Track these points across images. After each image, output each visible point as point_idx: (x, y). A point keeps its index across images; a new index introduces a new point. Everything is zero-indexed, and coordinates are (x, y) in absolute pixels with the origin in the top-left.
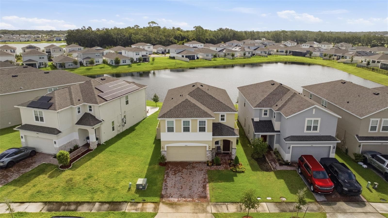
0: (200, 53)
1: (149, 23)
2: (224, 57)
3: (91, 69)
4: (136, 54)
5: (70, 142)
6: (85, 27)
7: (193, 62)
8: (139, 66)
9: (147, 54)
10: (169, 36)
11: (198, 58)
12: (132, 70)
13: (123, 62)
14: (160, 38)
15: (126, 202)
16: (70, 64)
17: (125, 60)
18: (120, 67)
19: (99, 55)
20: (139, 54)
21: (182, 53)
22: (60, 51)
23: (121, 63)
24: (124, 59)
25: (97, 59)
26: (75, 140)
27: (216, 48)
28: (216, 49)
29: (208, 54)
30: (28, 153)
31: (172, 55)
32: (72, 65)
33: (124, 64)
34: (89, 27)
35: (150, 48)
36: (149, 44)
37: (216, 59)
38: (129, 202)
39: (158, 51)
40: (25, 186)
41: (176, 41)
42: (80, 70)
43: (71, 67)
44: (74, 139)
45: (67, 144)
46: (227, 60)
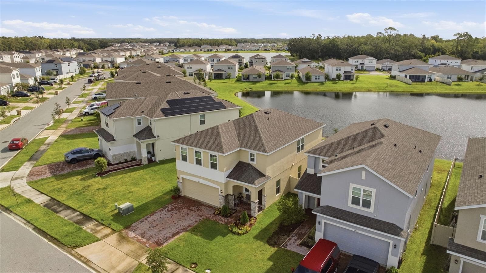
0: (438, 74)
1: (386, 29)
2: (479, 81)
3: (274, 83)
4: (337, 70)
5: (127, 153)
6: (314, 35)
7: (417, 86)
8: (335, 85)
9: (352, 70)
10: (410, 47)
11: (431, 80)
12: (322, 89)
13: (316, 79)
14: (395, 50)
15: (95, 220)
16: (255, 76)
17: (319, 76)
18: (309, 84)
19: (291, 69)
20: (340, 70)
21: (407, 71)
22: (263, 62)
23: (313, 79)
24: (317, 75)
25: (288, 73)
26: (134, 152)
27: (472, 67)
28: (472, 69)
29: (451, 76)
30: (91, 155)
31: (393, 73)
32: (256, 78)
33: (317, 80)
34: (319, 35)
35: (372, 62)
36: (371, 58)
37: (460, 83)
38: (97, 221)
39: (383, 68)
40: (60, 181)
41: (423, 55)
42: (262, 85)
43: (255, 80)
44: (134, 150)
45: (123, 154)
46: (482, 85)
